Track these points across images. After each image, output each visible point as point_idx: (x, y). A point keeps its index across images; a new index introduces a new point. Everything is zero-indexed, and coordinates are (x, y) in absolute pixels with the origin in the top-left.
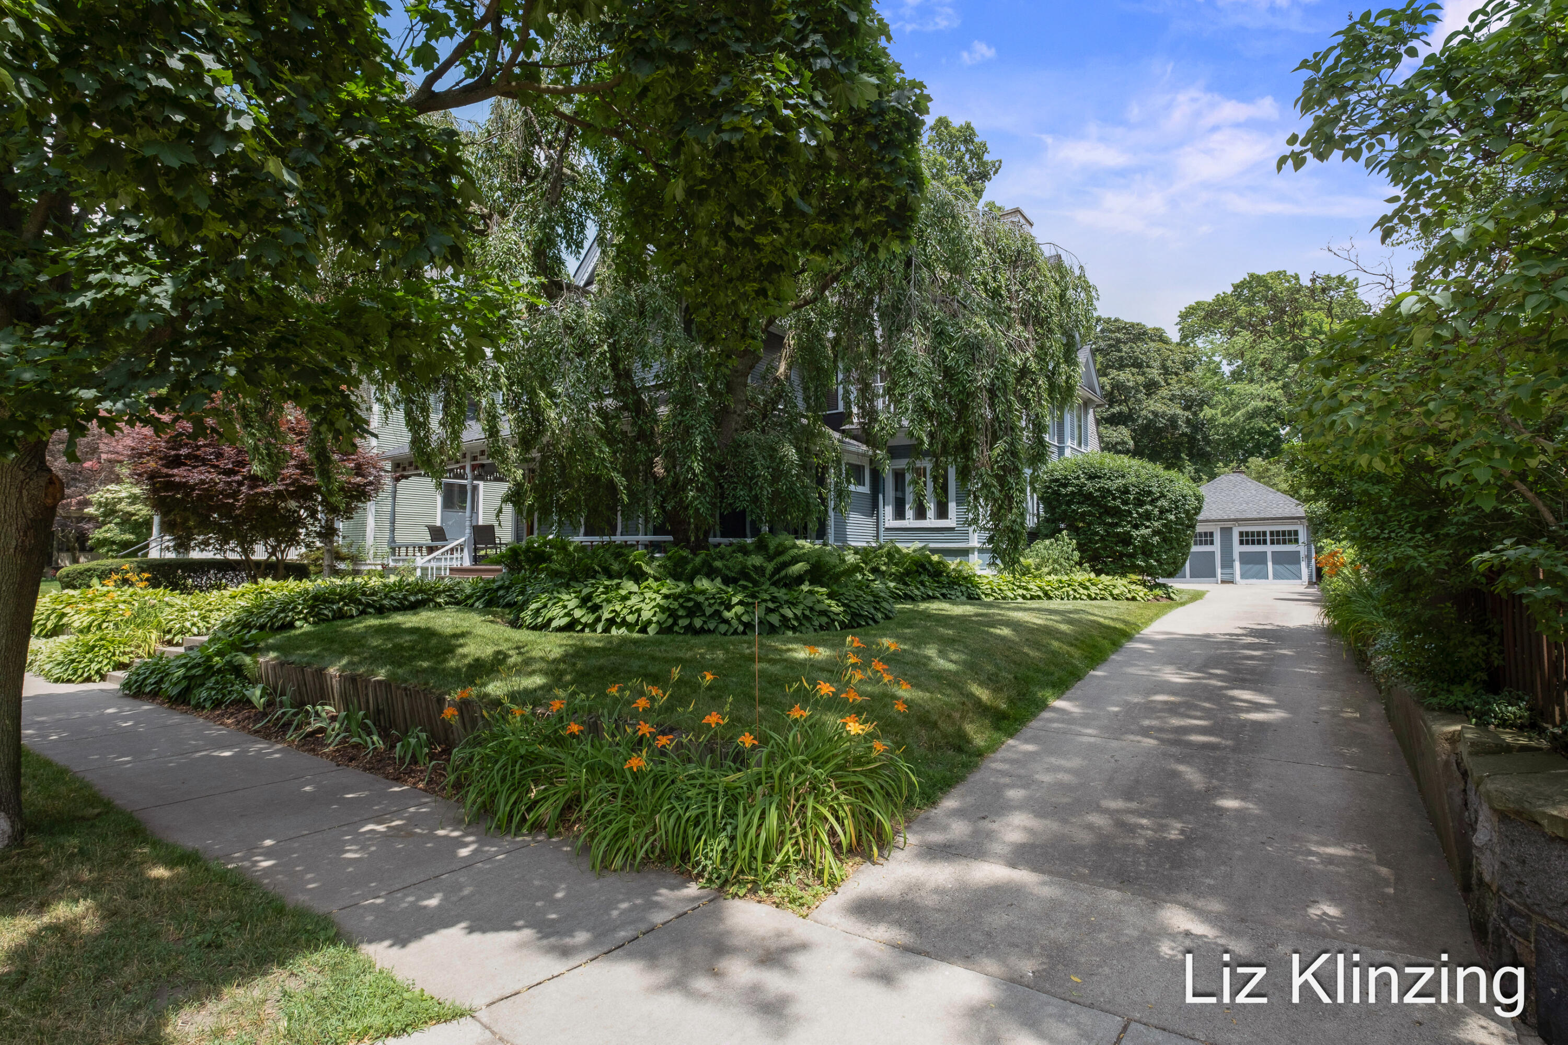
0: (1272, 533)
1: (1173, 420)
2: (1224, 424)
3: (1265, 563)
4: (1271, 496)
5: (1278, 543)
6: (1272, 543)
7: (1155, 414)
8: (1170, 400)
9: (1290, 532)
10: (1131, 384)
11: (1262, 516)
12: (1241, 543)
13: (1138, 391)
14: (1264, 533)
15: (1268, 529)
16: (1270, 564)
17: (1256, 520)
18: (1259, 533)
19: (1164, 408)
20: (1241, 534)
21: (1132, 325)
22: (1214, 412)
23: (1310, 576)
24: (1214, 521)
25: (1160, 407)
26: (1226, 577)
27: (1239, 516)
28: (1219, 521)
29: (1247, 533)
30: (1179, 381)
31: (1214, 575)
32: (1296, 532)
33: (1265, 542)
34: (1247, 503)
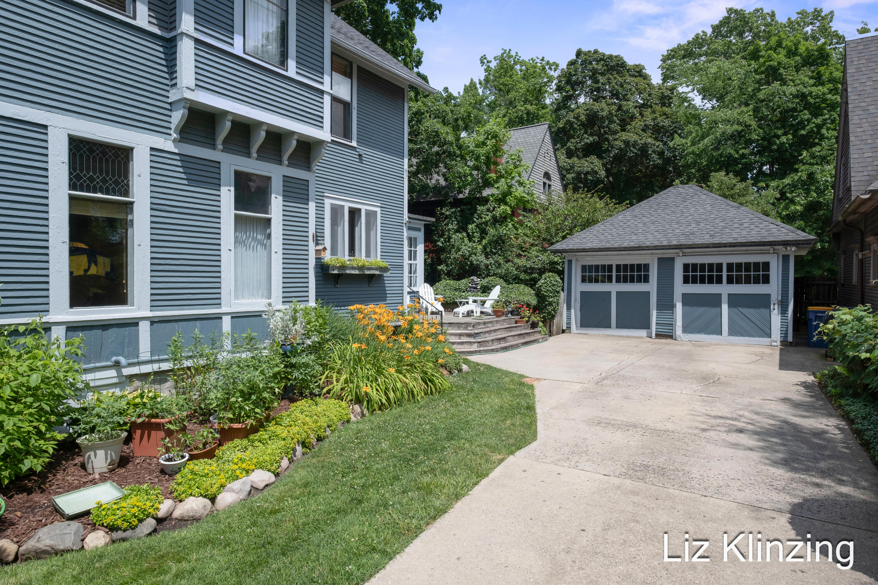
0: (730, 266)
1: (644, 149)
2: (693, 153)
3: (719, 305)
4: (732, 212)
5: (739, 282)
6: (730, 281)
7: (627, 143)
8: (643, 130)
9: (756, 265)
10: (605, 114)
11: (717, 240)
12: (686, 280)
13: (611, 122)
14: (719, 266)
15: (725, 260)
16: (725, 307)
17: (707, 246)
18: (711, 265)
19: (636, 137)
20: (686, 267)
21: (611, 57)
22: (684, 141)
23: (785, 334)
24: (648, 248)
25: (632, 137)
26: (664, 330)
27: (683, 241)
28: (656, 248)
29: (695, 266)
30: (654, 112)
31: (647, 326)
32: (766, 266)
33: (719, 281)
34: (698, 223)
